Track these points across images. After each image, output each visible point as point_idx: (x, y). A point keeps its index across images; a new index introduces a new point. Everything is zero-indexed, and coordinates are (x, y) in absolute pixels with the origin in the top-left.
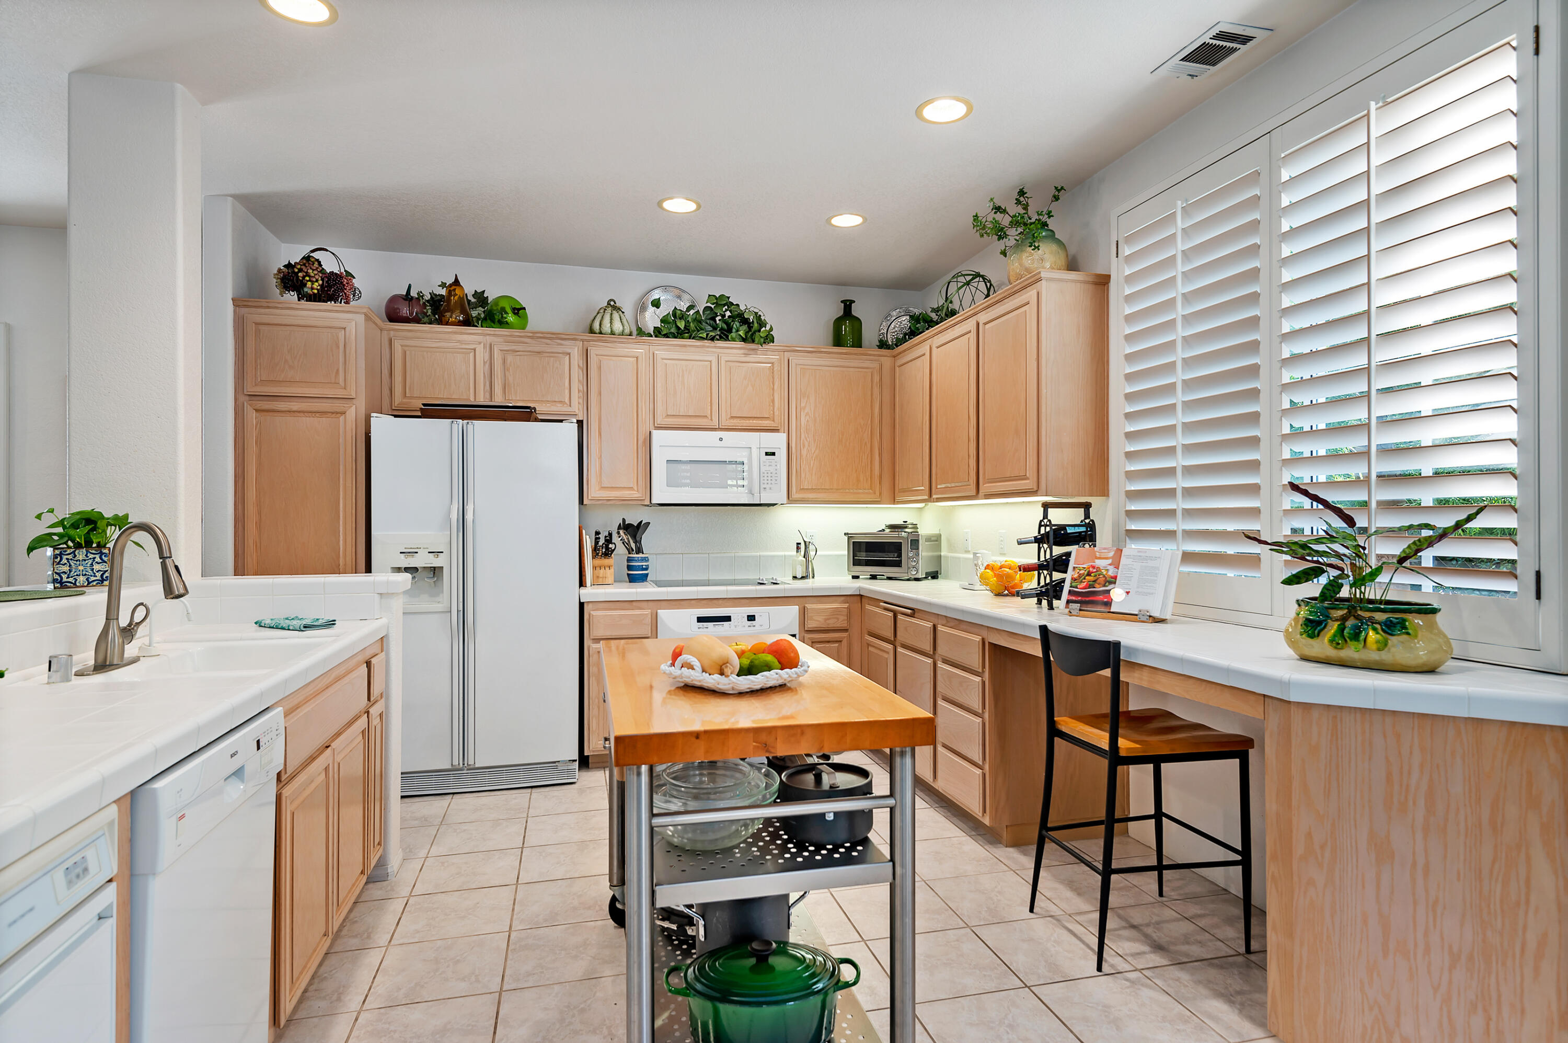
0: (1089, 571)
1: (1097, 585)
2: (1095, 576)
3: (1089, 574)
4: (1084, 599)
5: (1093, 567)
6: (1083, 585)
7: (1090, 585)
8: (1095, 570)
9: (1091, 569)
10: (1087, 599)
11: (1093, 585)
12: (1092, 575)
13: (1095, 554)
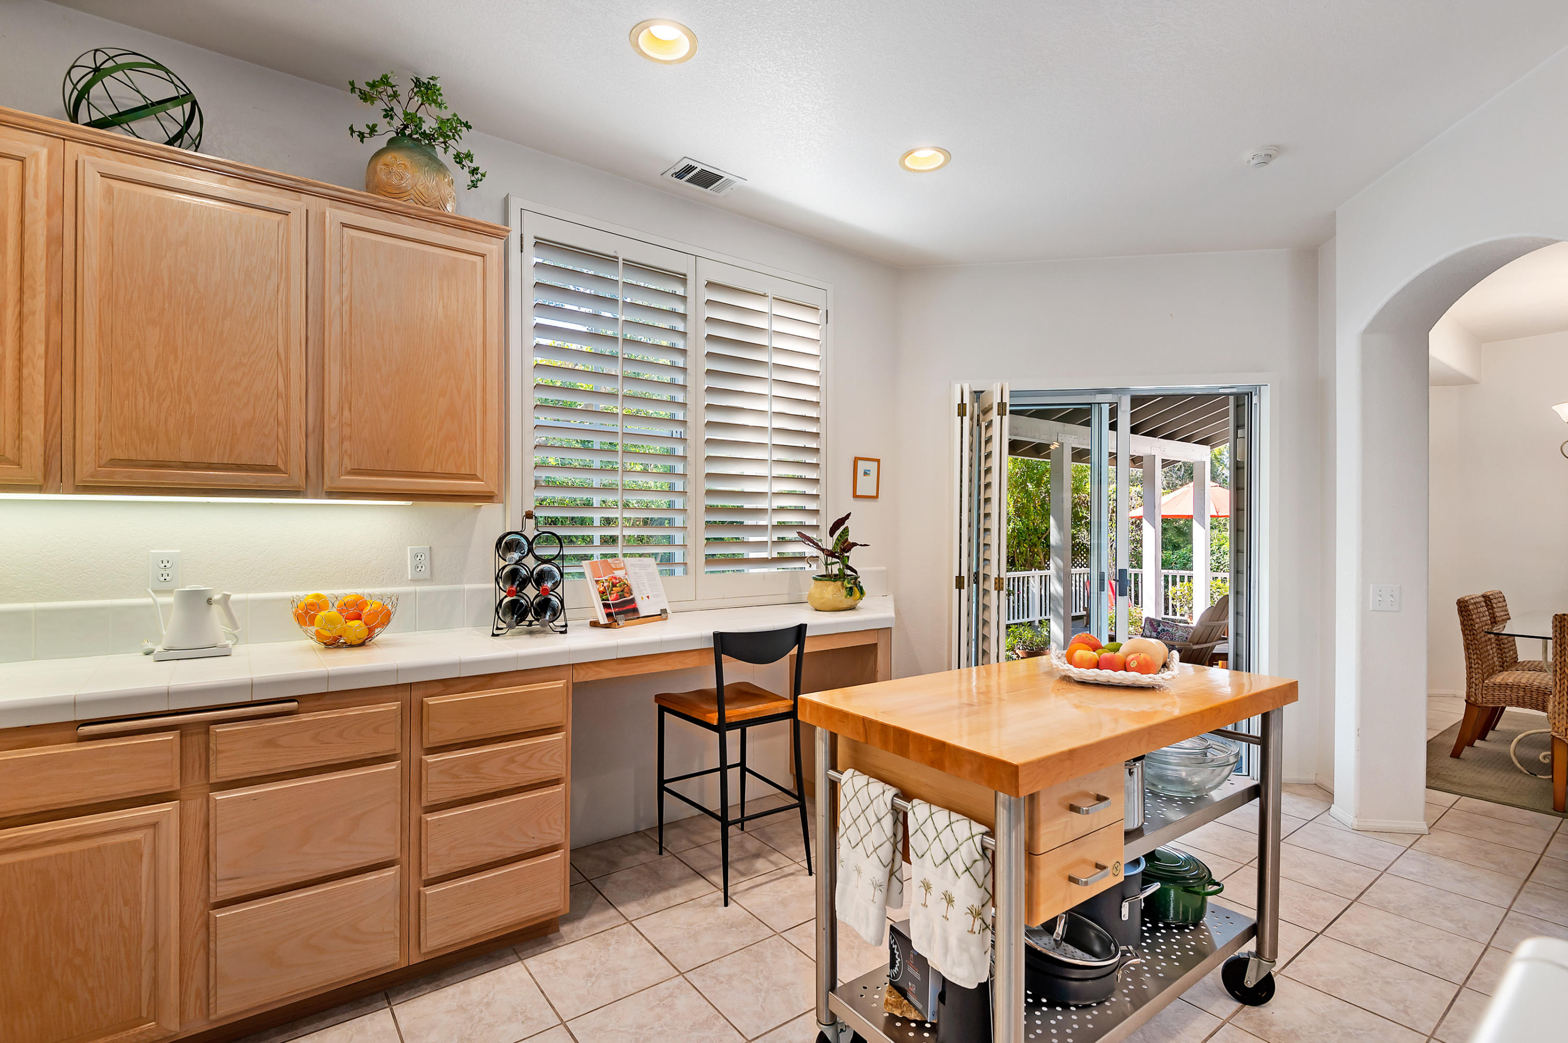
0: (613, 583)
1: (626, 595)
2: (621, 586)
3: (614, 585)
4: (621, 609)
5: (615, 578)
6: (614, 596)
7: (620, 595)
8: (618, 581)
9: (614, 581)
10: (624, 609)
11: (623, 595)
12: (617, 585)
13: (611, 567)
